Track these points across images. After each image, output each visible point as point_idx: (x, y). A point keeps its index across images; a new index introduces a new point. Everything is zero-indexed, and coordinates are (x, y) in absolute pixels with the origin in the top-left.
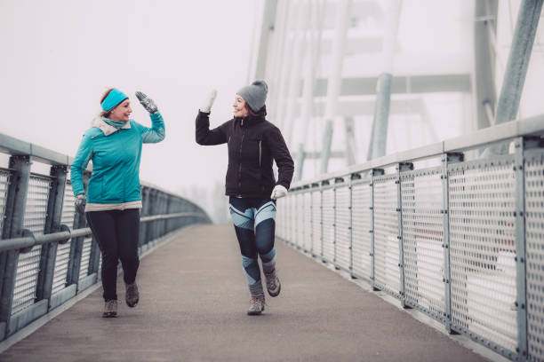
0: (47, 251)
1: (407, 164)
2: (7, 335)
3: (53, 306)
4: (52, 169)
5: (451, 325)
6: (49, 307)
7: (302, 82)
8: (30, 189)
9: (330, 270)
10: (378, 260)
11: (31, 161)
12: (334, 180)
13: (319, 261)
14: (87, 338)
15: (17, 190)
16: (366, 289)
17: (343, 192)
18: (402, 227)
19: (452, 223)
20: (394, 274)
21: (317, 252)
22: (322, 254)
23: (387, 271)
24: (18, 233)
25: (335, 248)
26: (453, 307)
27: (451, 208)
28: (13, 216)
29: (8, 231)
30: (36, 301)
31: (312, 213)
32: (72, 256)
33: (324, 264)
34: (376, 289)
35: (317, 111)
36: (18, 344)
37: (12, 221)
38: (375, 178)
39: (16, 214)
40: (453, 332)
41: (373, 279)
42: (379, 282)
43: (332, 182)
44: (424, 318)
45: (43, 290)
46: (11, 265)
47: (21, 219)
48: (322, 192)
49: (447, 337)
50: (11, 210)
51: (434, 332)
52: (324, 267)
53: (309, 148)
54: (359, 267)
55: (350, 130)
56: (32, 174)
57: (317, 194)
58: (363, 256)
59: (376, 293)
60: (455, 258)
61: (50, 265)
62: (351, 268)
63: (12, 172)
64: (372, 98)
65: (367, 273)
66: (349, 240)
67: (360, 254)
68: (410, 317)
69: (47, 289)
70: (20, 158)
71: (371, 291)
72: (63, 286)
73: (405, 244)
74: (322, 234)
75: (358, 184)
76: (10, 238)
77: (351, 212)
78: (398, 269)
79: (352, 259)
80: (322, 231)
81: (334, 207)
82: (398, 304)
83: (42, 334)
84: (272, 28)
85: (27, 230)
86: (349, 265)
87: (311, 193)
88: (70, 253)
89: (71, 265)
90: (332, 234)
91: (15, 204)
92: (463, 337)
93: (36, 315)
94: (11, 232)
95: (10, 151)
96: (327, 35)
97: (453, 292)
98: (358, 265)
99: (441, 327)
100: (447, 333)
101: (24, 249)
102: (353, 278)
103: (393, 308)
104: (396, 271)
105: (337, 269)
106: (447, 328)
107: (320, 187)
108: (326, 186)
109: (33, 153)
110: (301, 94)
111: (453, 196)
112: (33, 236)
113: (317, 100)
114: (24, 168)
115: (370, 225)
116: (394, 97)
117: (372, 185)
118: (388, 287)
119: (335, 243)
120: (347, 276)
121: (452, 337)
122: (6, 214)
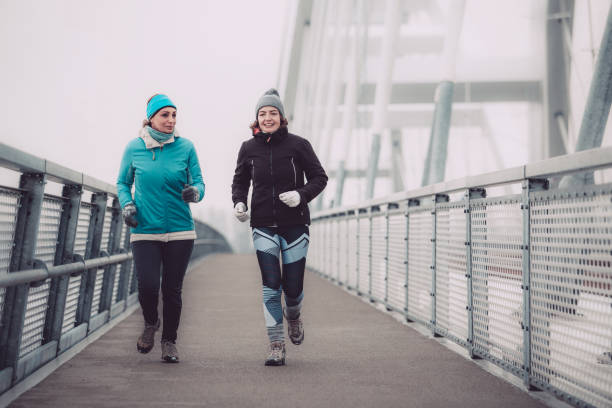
0: (57, 285)
1: (479, 190)
2: (14, 382)
3: (62, 349)
4: (65, 189)
5: (530, 379)
6: (58, 349)
7: (343, 88)
8: (43, 213)
9: (380, 312)
10: (440, 301)
11: (46, 180)
12: (387, 206)
13: (367, 300)
14: (107, 388)
15: (29, 213)
16: (425, 334)
17: (398, 220)
18: (471, 264)
19: (533, 261)
20: (461, 318)
21: (364, 289)
22: (370, 292)
23: (451, 313)
24: (29, 264)
25: (386, 285)
26: (534, 359)
27: (533, 243)
28: (23, 244)
29: (16, 262)
30: (44, 342)
31: (358, 243)
32: (83, 290)
33: (372, 304)
34: (437, 335)
35: (362, 121)
36: (28, 393)
37: (22, 250)
38: (439, 205)
39: (27, 242)
40: (533, 388)
41: (434, 323)
42: (441, 326)
43: (384, 208)
44: (497, 371)
45: (52, 330)
46: (20, 301)
47: (32, 248)
48: (371, 219)
49: (525, 393)
50: (21, 237)
51: (510, 388)
52: (372, 307)
53: (352, 166)
54: (417, 309)
55: (396, 144)
56: (45, 195)
57: (365, 222)
58: (421, 296)
59: (438, 339)
60: (537, 302)
61: (60, 300)
62: (406, 310)
63: (22, 193)
64: (430, 107)
65: (425, 316)
66: (405, 276)
67: (418, 293)
68: (480, 369)
69: (56, 329)
70: (32, 177)
71: (432, 337)
72: (72, 325)
73: (474, 283)
74: (371, 268)
75: (417, 211)
76: (19, 269)
77: (408, 244)
78: (466, 313)
79: (407, 299)
80: (371, 264)
81: (387, 238)
82: (465, 353)
83: (52, 382)
84: (308, 23)
85: (38, 261)
86: (404, 306)
87: (358, 220)
88: (81, 287)
89: (82, 300)
90: (384, 269)
91: (25, 230)
92: (545, 394)
93: (45, 359)
94: (20, 262)
95: (22, 168)
96: (375, 31)
97: (533, 342)
98: (415, 306)
99: (518, 382)
100: (525, 389)
101: (35, 283)
102: (409, 321)
103: (459, 357)
104: (463, 315)
105: (388, 310)
106: (525, 383)
107: (369, 213)
108: (376, 213)
109: (48, 172)
110: (342, 101)
111: (536, 230)
112: (46, 268)
113: (362, 108)
114: (37, 189)
115: (431, 260)
116: (456, 107)
117: (434, 213)
118: (452, 333)
119: (386, 279)
120: (401, 318)
121: (532, 394)
122: (15, 242)
